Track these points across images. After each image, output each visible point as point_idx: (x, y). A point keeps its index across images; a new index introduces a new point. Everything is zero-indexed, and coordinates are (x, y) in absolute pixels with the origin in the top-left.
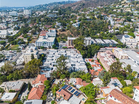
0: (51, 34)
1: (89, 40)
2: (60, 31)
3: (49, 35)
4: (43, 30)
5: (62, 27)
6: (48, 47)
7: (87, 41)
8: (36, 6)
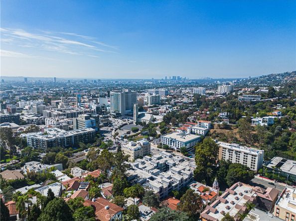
0: (196, 130)
1: (253, 155)
2: (218, 127)
3: (193, 130)
4: (191, 121)
5: (228, 120)
6: (176, 149)
7: (248, 155)
8: (261, 77)
